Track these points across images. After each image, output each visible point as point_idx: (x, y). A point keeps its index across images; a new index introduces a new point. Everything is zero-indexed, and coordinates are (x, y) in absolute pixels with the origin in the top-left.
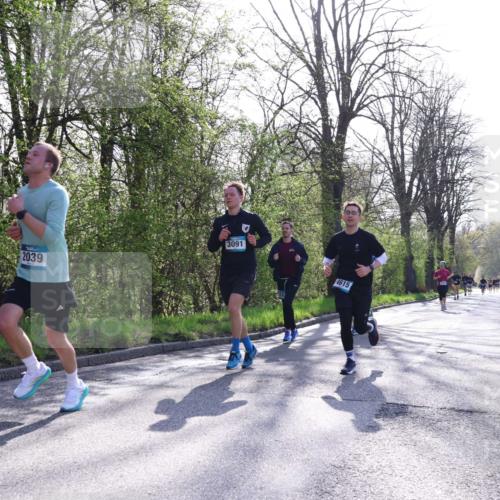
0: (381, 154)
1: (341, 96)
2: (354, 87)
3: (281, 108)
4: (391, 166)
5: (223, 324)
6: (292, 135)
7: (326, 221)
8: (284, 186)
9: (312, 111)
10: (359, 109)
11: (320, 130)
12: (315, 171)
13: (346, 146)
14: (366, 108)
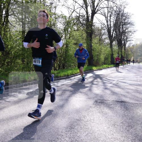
0: (104, 24)
1: (92, 8)
2: (96, 5)
3: (74, 10)
4: (107, 28)
5: (56, 75)
6: (78, 18)
7: (87, 44)
8: (75, 34)
9: (83, 12)
10: (97, 11)
11: (86, 17)
12: (84, 30)
13: (93, 22)
14: (99, 11)
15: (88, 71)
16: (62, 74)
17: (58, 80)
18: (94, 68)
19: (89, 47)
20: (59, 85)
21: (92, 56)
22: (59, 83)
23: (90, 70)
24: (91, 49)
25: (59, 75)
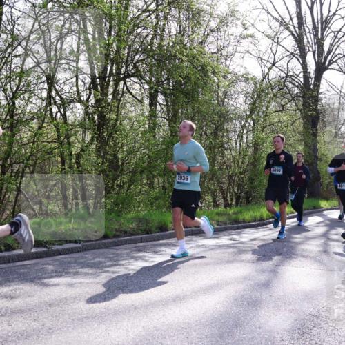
1: (316, 55)
3: (273, 65)
5: (234, 216)
6: (282, 84)
7: (306, 145)
8: (276, 120)
9: (296, 66)
10: (330, 64)
11: (302, 80)
12: (299, 109)
13: (320, 91)
14: (335, 63)
15: (308, 210)
16: (247, 215)
17: (238, 228)
18: (324, 204)
19: (311, 152)
20: (243, 240)
21: (319, 173)
22: (242, 235)
23: (315, 208)
24: (316, 157)
25: (241, 218)
